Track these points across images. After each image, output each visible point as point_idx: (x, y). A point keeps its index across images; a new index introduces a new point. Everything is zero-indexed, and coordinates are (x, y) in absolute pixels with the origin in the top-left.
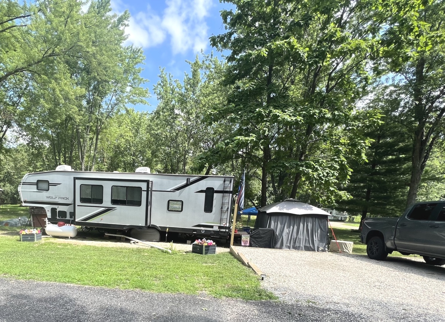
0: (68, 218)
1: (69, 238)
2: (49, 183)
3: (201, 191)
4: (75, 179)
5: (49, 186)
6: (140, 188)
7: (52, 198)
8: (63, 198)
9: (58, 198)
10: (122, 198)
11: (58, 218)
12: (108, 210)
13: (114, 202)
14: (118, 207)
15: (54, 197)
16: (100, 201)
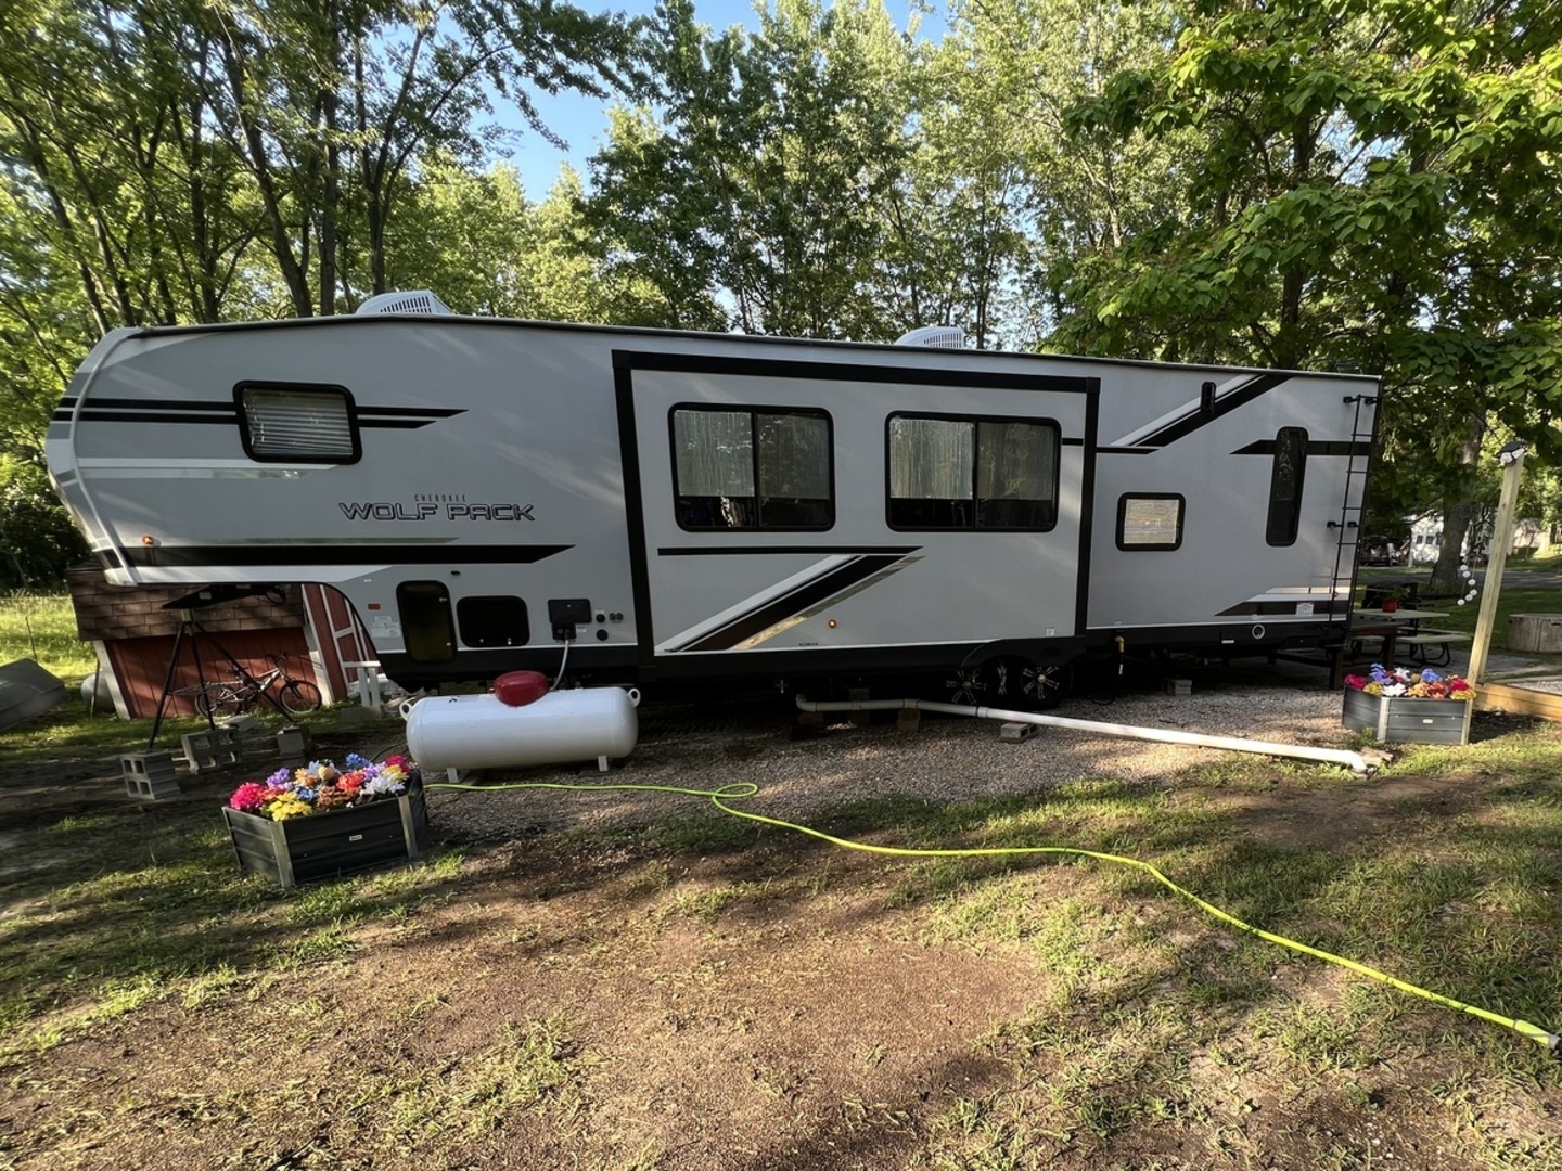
0: (541, 637)
1: (603, 765)
2: (353, 410)
3: (1259, 448)
4: (625, 364)
5: (355, 427)
6: (1053, 425)
7: (396, 513)
8: (491, 513)
9: (442, 512)
10: (950, 484)
11: (462, 648)
12: (869, 564)
13: (906, 514)
14: (931, 543)
15: (410, 509)
16: (818, 513)
